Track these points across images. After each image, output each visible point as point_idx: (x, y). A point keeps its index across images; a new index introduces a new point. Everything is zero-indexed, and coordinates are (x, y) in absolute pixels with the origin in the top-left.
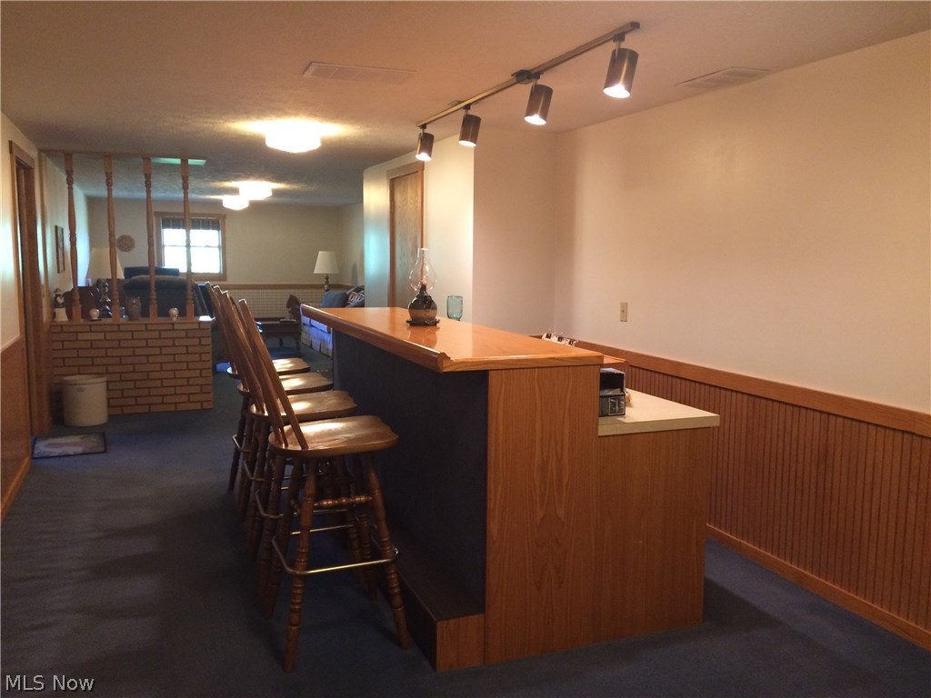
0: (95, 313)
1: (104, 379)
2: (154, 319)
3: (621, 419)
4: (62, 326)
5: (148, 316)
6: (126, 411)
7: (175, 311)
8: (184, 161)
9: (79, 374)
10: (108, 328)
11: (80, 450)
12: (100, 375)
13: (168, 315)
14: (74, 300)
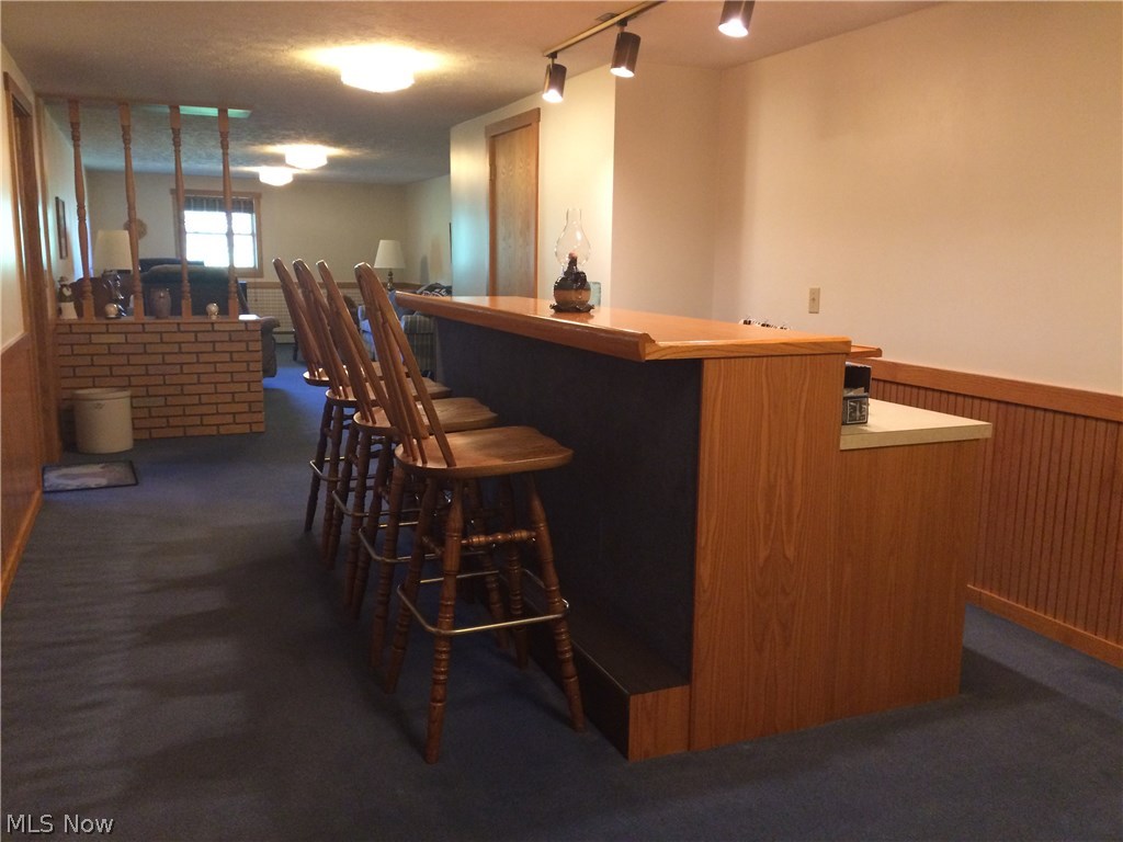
0: (113, 309)
1: (128, 393)
2: (187, 317)
3: (865, 428)
4: (70, 325)
5: (180, 314)
6: (155, 434)
7: (213, 307)
8: (223, 112)
9: (94, 387)
10: (132, 328)
11: (103, 482)
12: (122, 388)
13: (205, 313)
14: (85, 292)
